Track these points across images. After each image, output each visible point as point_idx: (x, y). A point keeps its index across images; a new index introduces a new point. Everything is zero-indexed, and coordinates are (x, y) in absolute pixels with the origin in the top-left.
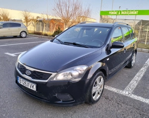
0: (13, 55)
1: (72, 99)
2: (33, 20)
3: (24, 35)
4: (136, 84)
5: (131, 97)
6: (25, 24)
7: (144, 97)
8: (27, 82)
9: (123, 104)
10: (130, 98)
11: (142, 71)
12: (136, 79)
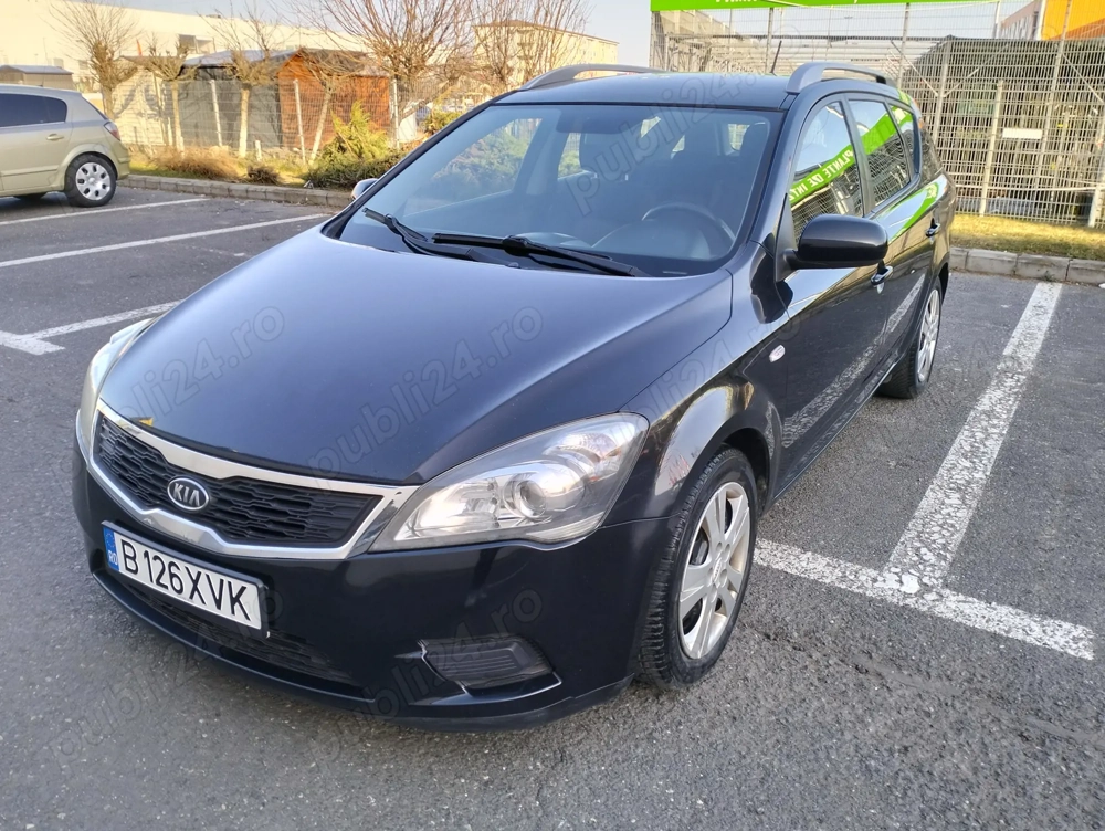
0: (32, 343)
1: (538, 670)
2: (152, 63)
3: (94, 183)
4: (964, 515)
5: (941, 610)
6: (95, 98)
7: (1030, 611)
8: (185, 569)
9: (891, 673)
10: (937, 620)
11: (990, 414)
12: (960, 477)
